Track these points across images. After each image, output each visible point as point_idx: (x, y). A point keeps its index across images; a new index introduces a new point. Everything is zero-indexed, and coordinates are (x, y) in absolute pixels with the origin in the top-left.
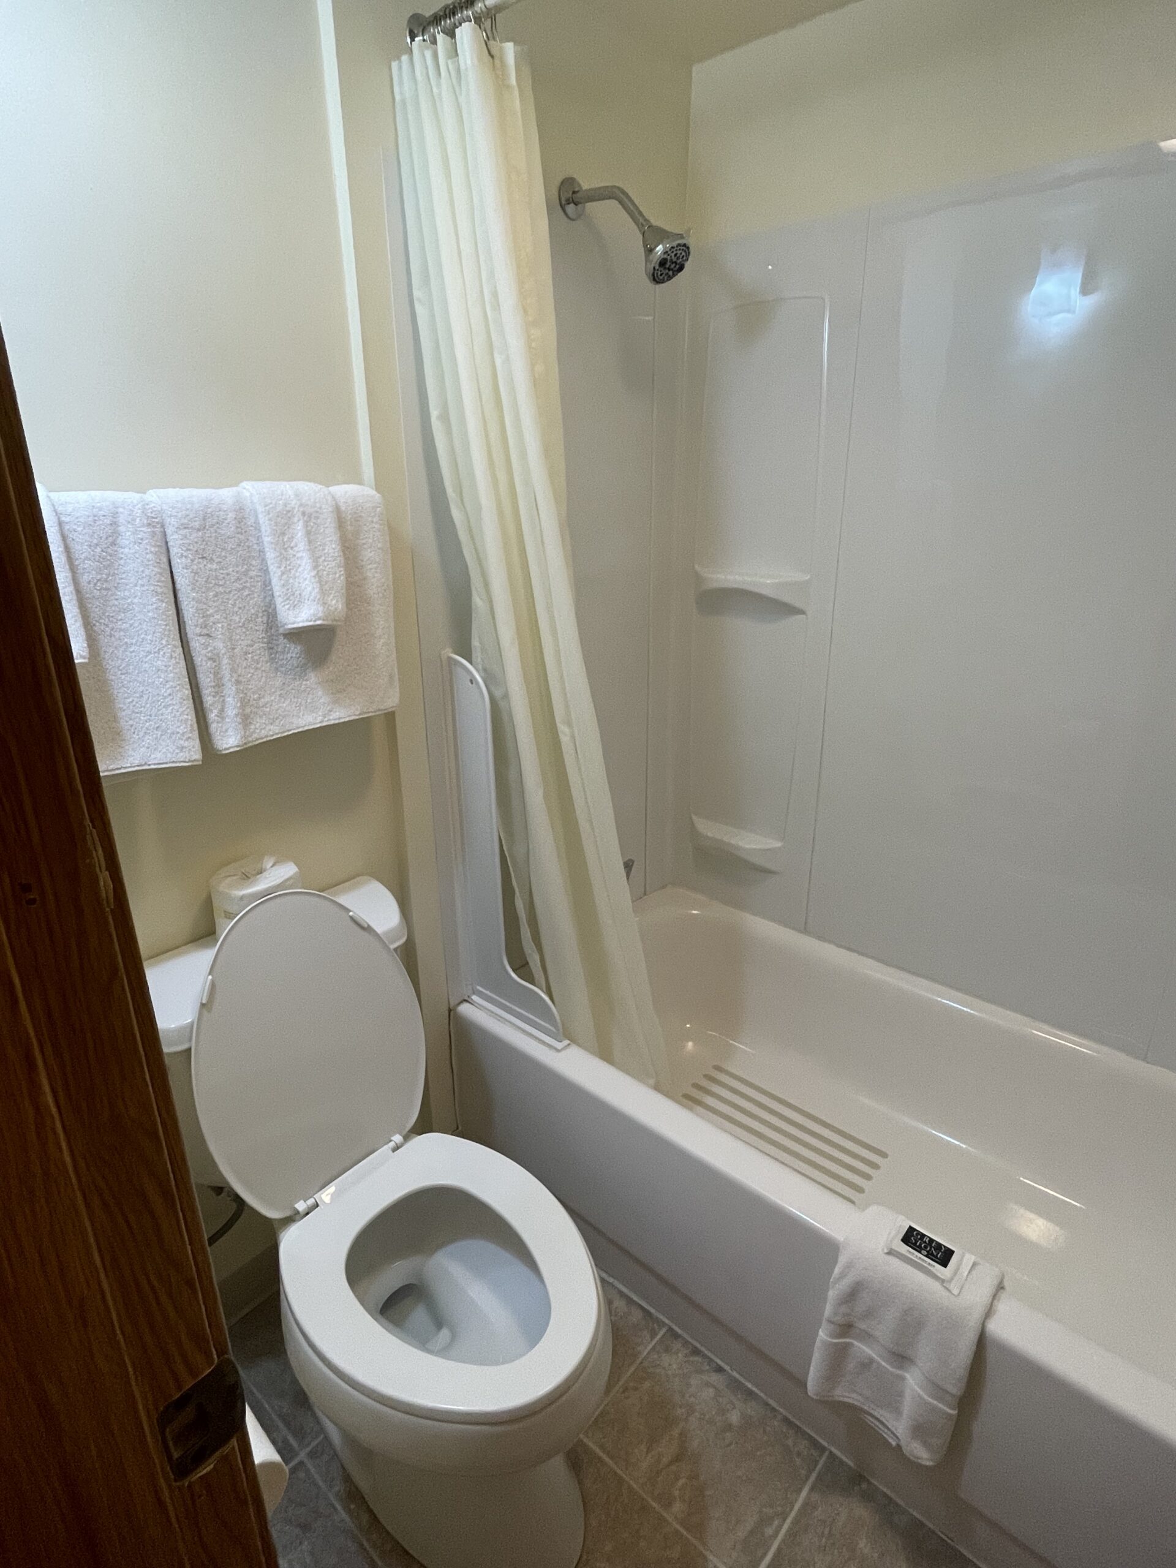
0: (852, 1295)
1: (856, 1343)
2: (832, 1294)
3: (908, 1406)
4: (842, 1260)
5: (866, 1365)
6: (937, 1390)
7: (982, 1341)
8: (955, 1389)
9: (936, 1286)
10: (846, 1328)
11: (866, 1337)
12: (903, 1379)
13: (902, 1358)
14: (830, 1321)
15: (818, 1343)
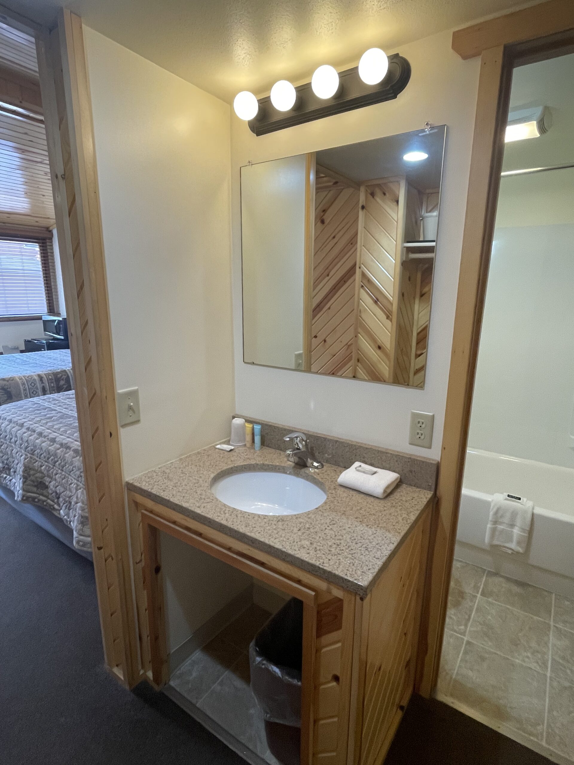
0: (496, 513)
1: (498, 526)
2: (491, 513)
3: (515, 538)
4: (492, 505)
5: (502, 531)
6: (523, 530)
7: (533, 514)
8: (528, 529)
9: (519, 504)
10: (495, 522)
11: (501, 523)
12: (512, 531)
13: (512, 525)
14: (491, 521)
15: (488, 528)
